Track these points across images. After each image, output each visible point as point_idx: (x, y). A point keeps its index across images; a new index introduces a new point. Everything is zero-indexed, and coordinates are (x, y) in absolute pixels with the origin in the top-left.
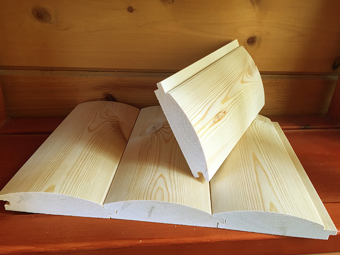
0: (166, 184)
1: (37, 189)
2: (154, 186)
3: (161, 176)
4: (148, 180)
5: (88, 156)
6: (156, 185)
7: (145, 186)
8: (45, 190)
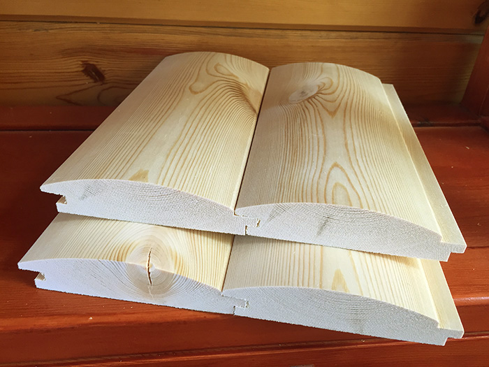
0: (349, 180)
1: (116, 175)
2: (327, 181)
3: (336, 165)
4: (313, 171)
5: (197, 130)
6: (329, 180)
7: (310, 181)
8: (130, 177)
